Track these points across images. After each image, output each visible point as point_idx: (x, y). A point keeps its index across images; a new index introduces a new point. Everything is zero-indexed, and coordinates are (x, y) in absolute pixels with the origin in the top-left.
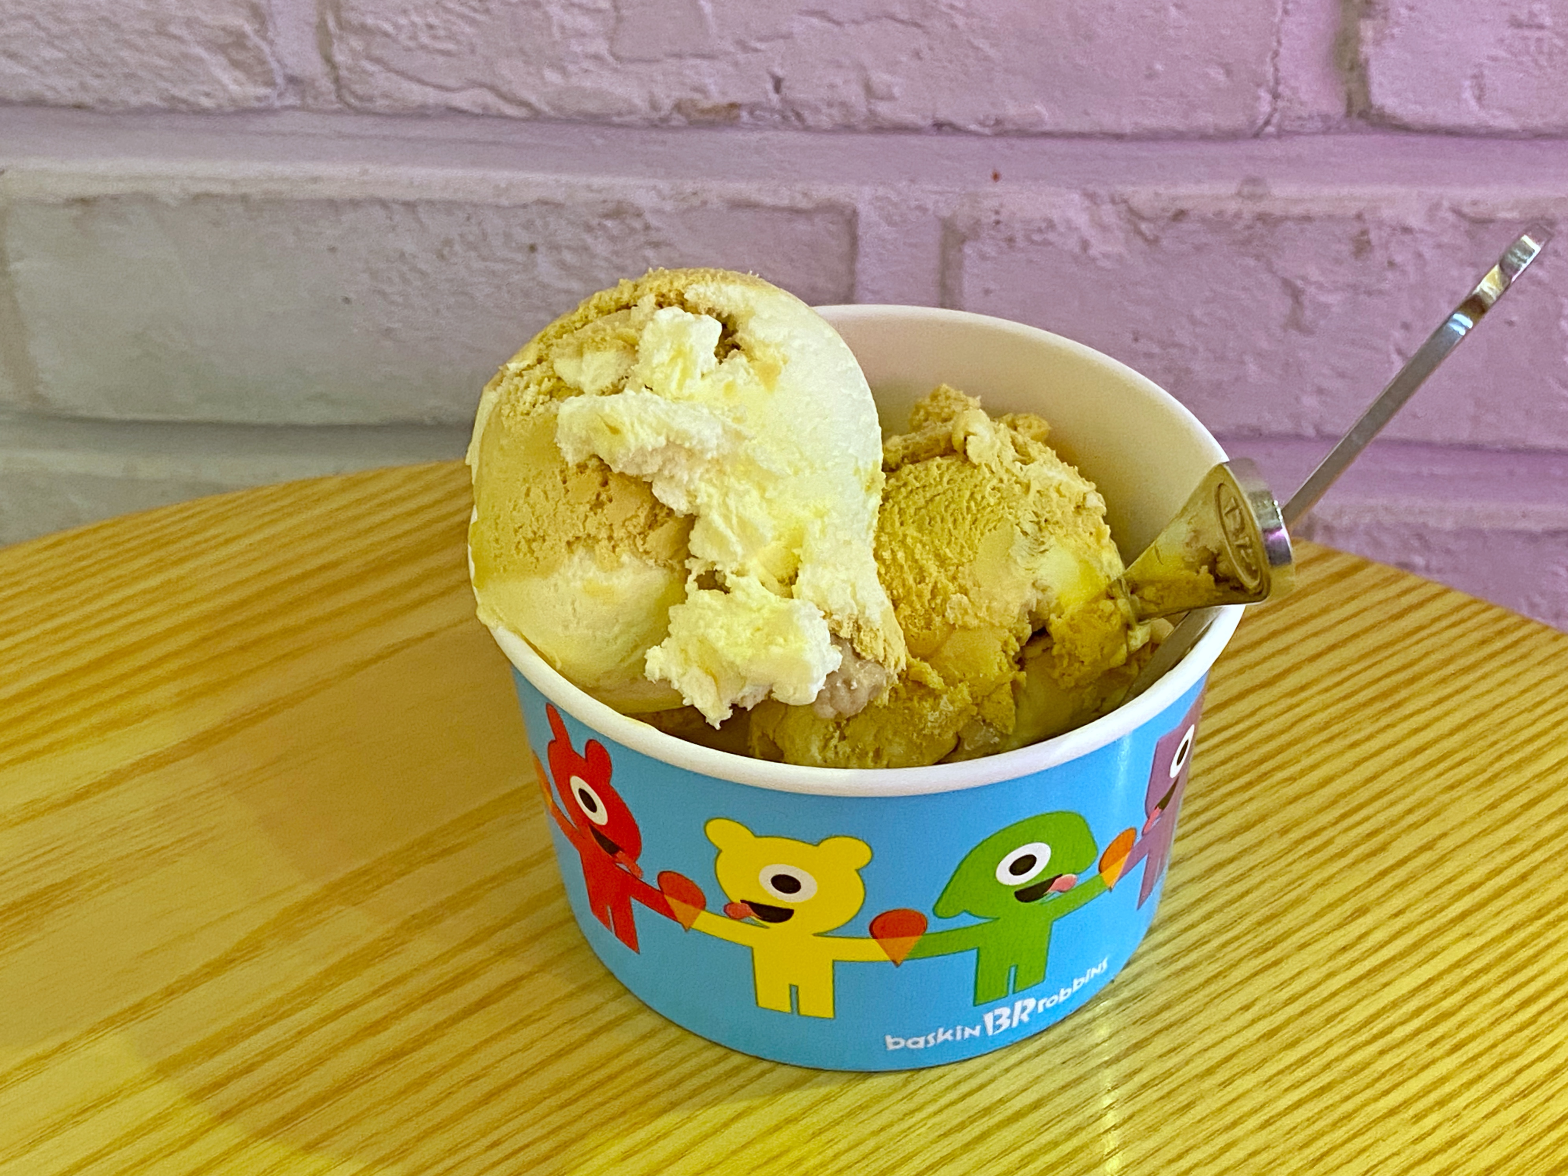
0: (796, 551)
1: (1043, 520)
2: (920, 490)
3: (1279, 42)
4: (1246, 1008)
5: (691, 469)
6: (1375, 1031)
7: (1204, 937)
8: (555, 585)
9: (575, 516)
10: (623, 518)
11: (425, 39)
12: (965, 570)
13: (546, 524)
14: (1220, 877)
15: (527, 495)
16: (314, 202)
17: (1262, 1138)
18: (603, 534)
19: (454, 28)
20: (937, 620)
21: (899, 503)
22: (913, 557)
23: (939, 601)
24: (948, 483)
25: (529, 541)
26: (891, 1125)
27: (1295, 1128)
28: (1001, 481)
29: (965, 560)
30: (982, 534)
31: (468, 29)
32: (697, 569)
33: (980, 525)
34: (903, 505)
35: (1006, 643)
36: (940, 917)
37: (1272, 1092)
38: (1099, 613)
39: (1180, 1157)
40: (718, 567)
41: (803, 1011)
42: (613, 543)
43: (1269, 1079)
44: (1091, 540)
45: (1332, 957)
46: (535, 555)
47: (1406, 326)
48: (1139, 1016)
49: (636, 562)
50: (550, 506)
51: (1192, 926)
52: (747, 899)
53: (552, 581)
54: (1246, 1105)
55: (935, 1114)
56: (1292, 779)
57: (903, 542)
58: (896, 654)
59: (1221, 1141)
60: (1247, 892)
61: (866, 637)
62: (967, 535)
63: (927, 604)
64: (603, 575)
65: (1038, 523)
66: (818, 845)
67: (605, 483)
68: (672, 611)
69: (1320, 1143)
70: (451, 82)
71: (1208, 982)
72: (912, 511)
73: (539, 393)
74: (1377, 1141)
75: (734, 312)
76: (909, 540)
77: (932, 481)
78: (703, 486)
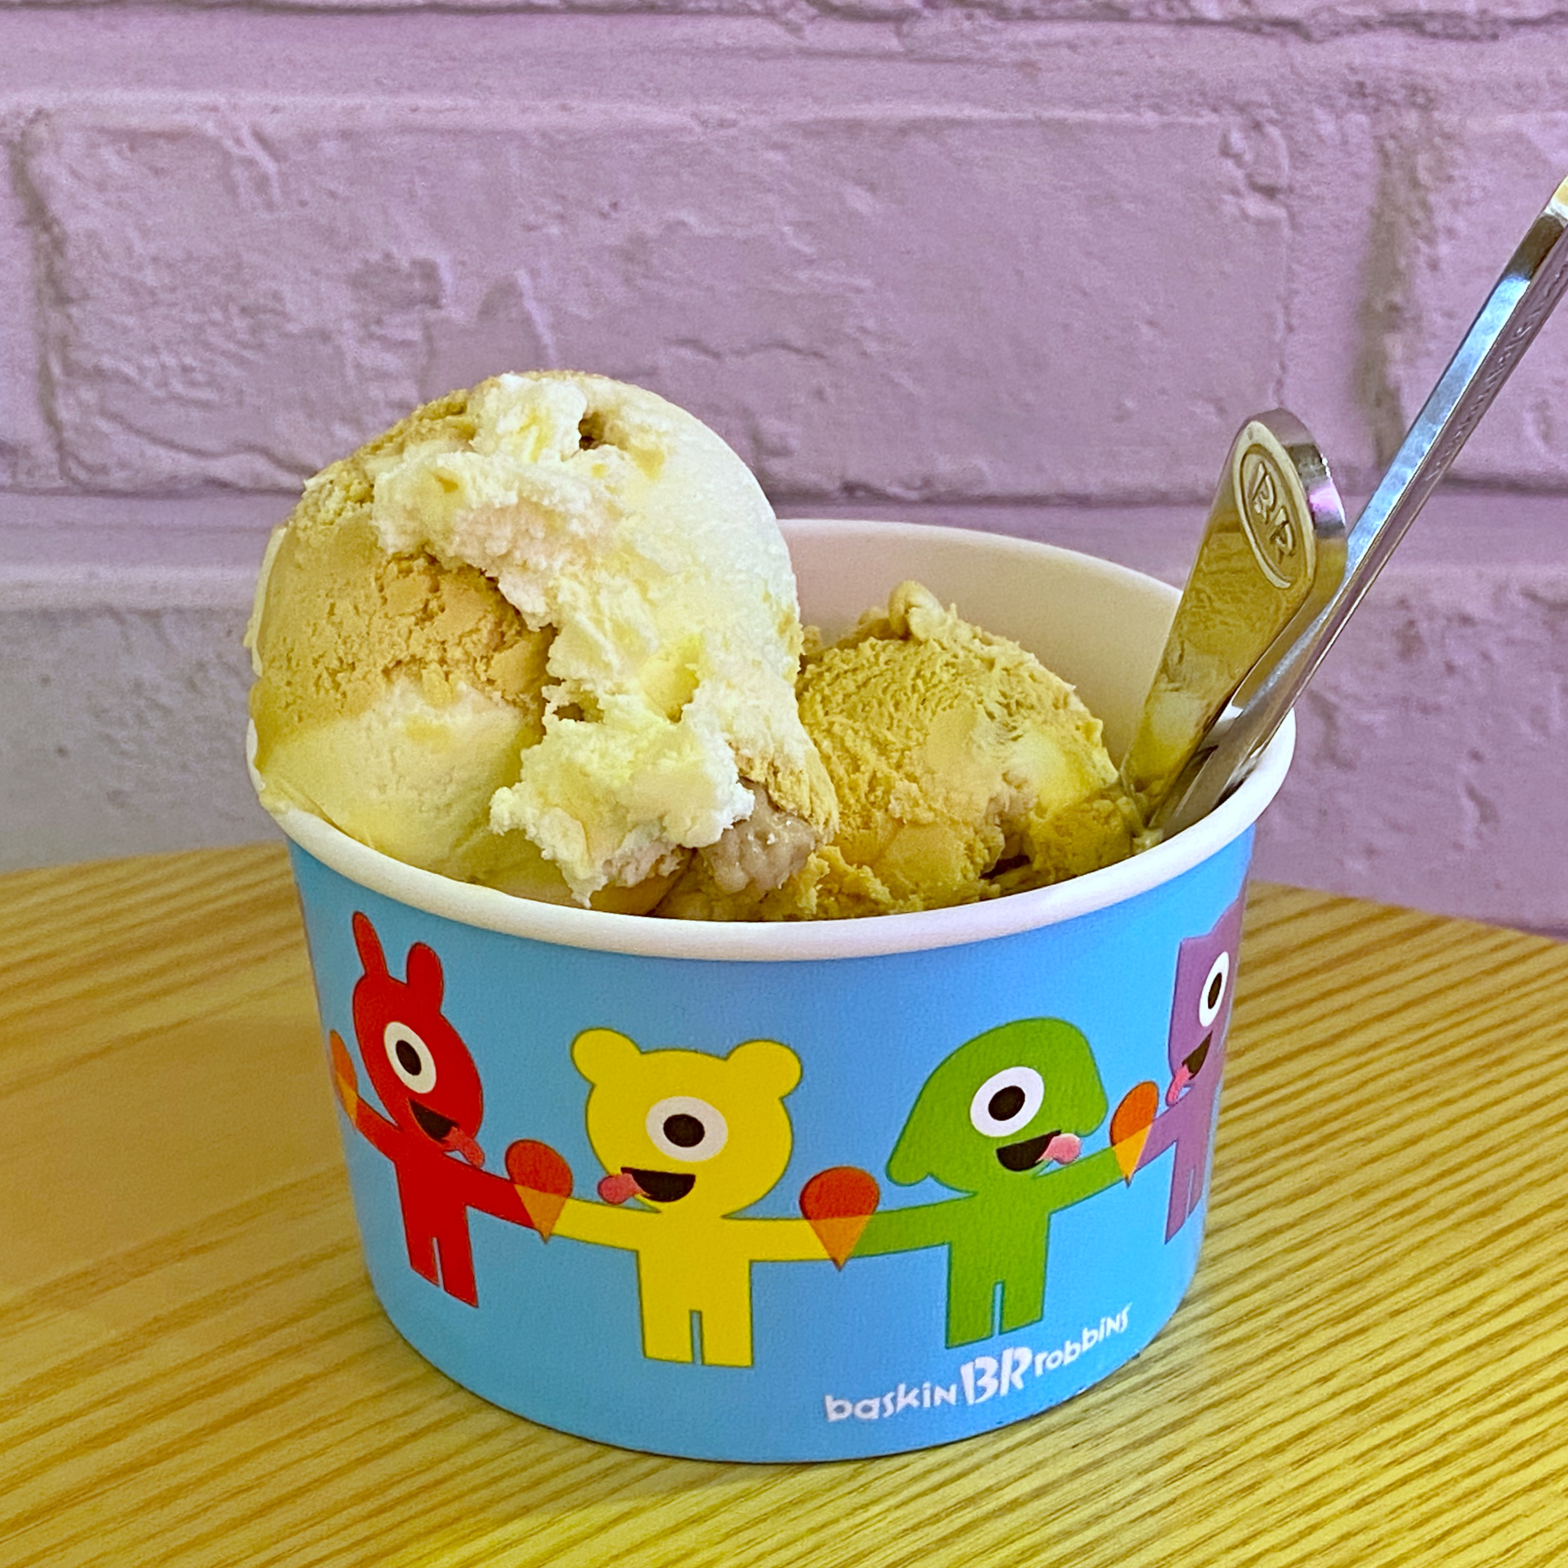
0: (691, 667)
1: (1013, 702)
2: (849, 674)
3: (1283, 368)
4: (1324, 1380)
5: (550, 556)
6: (1503, 1400)
7: (1260, 1307)
8: (369, 728)
9: (395, 631)
10: (459, 633)
11: (178, 387)
12: (915, 753)
13: (356, 646)
14: (1277, 1244)
15: (331, 613)
16: (25, 614)
17: (1361, 1517)
18: (433, 655)
19: (217, 370)
20: (879, 815)
21: (822, 691)
22: (843, 745)
23: (879, 792)
24: (886, 663)
25: (333, 673)
26: (836, 1521)
27: (1402, 1506)
28: (955, 656)
29: (912, 744)
30: (934, 713)
31: (235, 372)
32: (557, 697)
33: (931, 704)
34: (827, 691)
35: (970, 848)
36: (896, 1183)
37: (1368, 1468)
38: (1093, 813)
39: (1244, 1542)
40: (588, 687)
41: (710, 1358)
42: (445, 668)
43: (1362, 1455)
44: (1079, 735)
45: (1437, 1323)
46: (341, 690)
47: (1476, 756)
48: (1175, 1393)
49: (475, 695)
50: (362, 622)
51: (1244, 1296)
52: (628, 1165)
53: (364, 722)
54: (1334, 1483)
55: (898, 1507)
56: (1367, 1140)
57: (829, 731)
58: (826, 807)
59: (1301, 1523)
60: (1315, 1259)
61: (786, 781)
62: (914, 717)
63: (863, 799)
64: (432, 711)
65: (1007, 706)
66: (726, 1059)
67: (435, 589)
68: (524, 753)
69: (1441, 1520)
70: (209, 444)
71: (1268, 1354)
72: (839, 698)
73: (346, 499)
74: (1518, 1516)
75: (601, 409)
76: (836, 729)
77: (865, 662)
78: (565, 582)
